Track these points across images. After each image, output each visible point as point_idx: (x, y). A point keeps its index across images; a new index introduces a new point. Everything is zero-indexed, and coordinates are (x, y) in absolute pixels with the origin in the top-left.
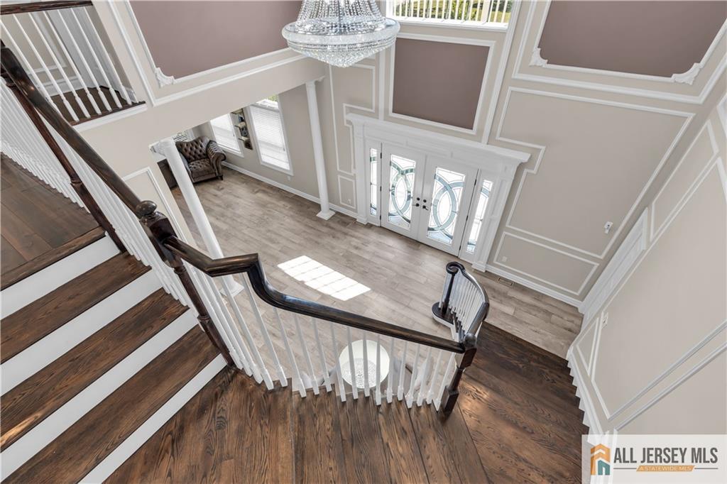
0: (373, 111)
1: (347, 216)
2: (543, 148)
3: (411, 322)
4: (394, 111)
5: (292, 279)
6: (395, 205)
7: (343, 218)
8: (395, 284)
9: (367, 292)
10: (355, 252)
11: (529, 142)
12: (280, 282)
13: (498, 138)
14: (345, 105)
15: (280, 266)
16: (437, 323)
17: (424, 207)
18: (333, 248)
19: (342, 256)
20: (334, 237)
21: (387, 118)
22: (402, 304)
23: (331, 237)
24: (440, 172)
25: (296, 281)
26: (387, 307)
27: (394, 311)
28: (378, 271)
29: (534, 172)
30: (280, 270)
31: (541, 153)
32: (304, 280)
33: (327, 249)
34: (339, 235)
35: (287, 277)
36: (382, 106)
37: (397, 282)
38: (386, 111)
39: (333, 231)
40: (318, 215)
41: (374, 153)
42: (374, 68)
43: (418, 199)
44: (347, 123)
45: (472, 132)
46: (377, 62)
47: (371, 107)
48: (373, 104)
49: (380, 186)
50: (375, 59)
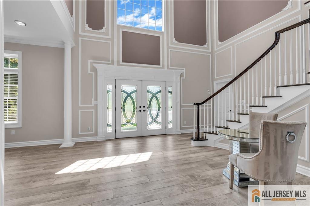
0: (110, 62)
1: (87, 142)
2: (184, 69)
4: (123, 61)
6: (126, 117)
10: (117, 148)
13: (170, 67)
14: (89, 61)
16: (200, 147)
17: (144, 110)
18: (98, 151)
19: (112, 151)
20: (91, 149)
21: (118, 64)
23: (89, 149)
24: (149, 88)
29: (184, 78)
31: (184, 71)
34: (93, 147)
36: (116, 60)
38: (118, 62)
42: (110, 42)
43: (140, 107)
44: (90, 72)
45: (161, 66)
46: (112, 40)
47: (109, 61)
48: (110, 60)
49: (115, 108)
50: (111, 38)
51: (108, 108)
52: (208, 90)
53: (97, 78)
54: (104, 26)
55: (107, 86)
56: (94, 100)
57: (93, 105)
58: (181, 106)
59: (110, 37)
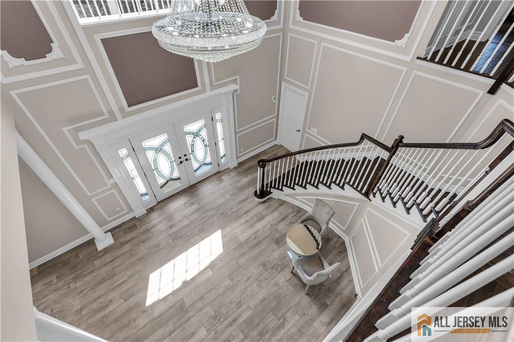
0: (107, 116)
1: (123, 223)
2: (238, 77)
3: (259, 215)
4: (129, 106)
5: (174, 293)
7: (124, 227)
8: (223, 213)
9: (222, 233)
10: (174, 229)
11: (229, 78)
12: (172, 307)
13: (215, 84)
14: (65, 130)
15: (149, 302)
16: (265, 202)
17: (187, 160)
18: (157, 246)
19: (173, 240)
20: (144, 242)
21: (125, 115)
22: (242, 215)
23: (142, 244)
24: (187, 128)
25: (179, 289)
26: (242, 225)
27: (246, 222)
28: (205, 219)
29: (239, 92)
30: (155, 304)
31: (238, 80)
32: (183, 279)
33: (155, 251)
34: (143, 237)
35: (170, 298)
36: (115, 108)
37: (222, 211)
38: (121, 110)
39: (135, 241)
40: (99, 248)
41: (123, 152)
42: (87, 76)
43: (180, 158)
44: (78, 145)
45: (199, 88)
46: (89, 69)
47: (103, 114)
48: (105, 111)
49: (144, 174)
50: (84, 67)
51: (133, 179)
52: (273, 97)
53: (98, 153)
54: (53, 42)
55: (119, 154)
56: (108, 180)
57: (109, 186)
58: (236, 133)
59: (80, 65)
